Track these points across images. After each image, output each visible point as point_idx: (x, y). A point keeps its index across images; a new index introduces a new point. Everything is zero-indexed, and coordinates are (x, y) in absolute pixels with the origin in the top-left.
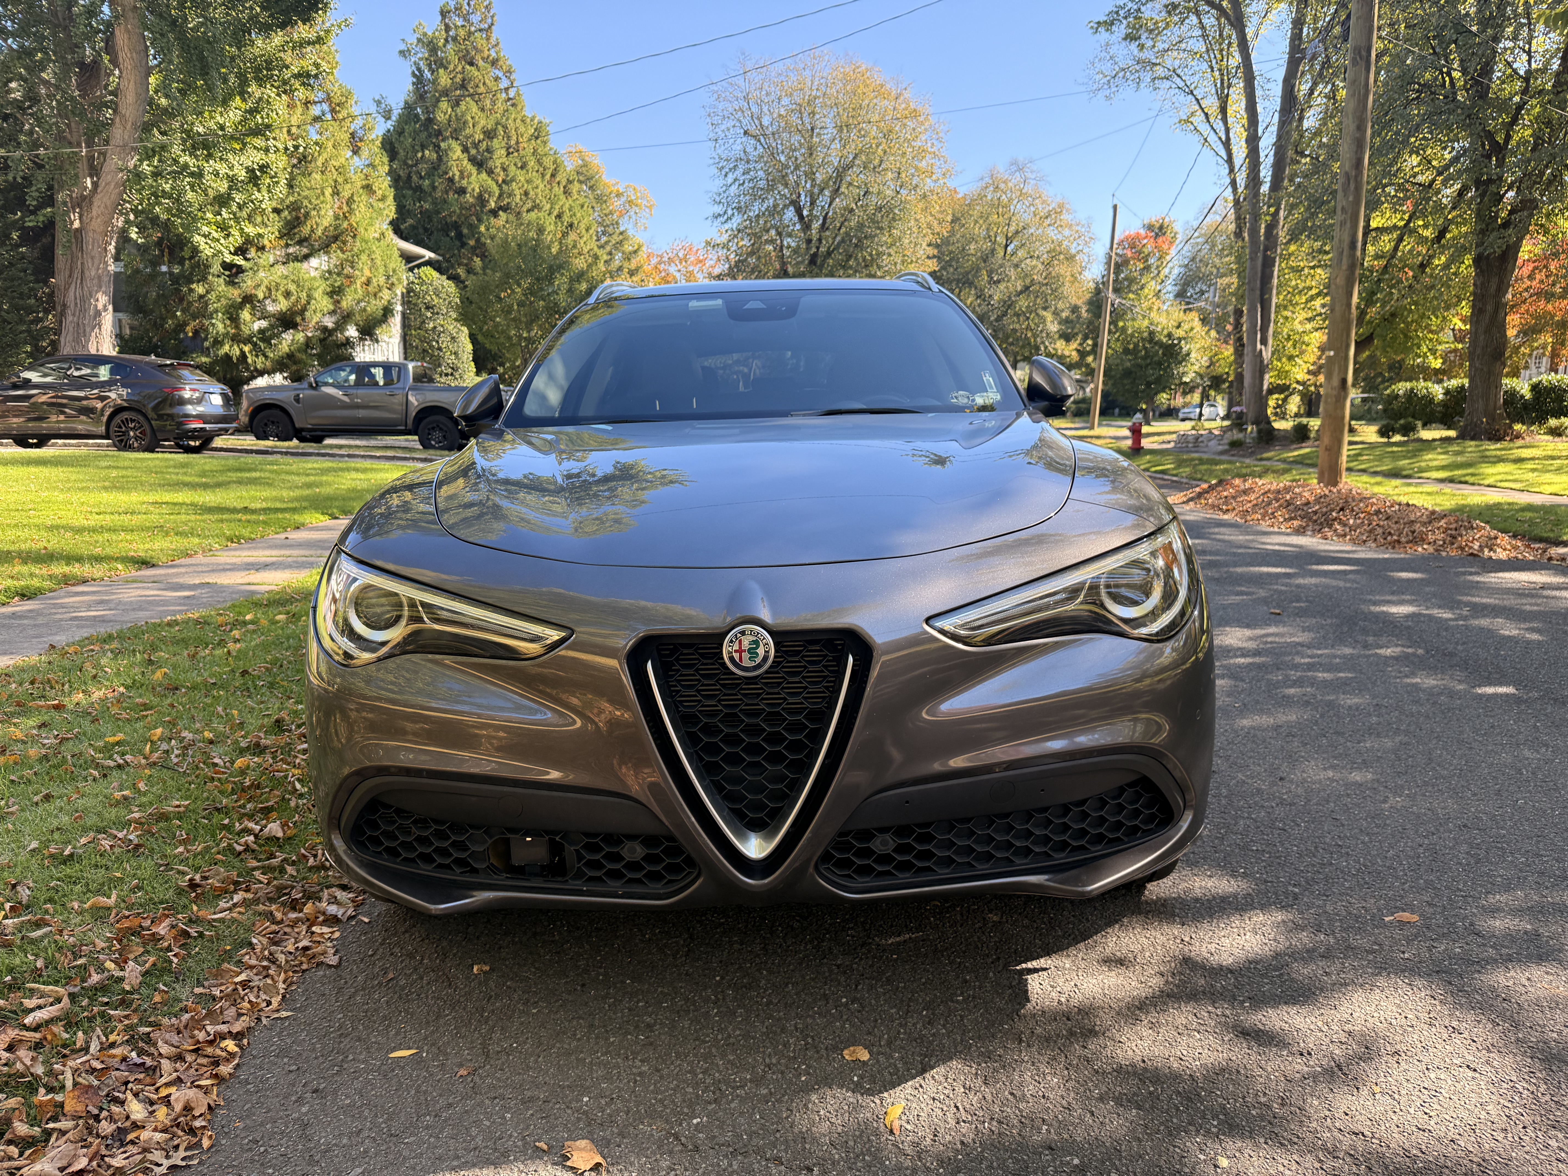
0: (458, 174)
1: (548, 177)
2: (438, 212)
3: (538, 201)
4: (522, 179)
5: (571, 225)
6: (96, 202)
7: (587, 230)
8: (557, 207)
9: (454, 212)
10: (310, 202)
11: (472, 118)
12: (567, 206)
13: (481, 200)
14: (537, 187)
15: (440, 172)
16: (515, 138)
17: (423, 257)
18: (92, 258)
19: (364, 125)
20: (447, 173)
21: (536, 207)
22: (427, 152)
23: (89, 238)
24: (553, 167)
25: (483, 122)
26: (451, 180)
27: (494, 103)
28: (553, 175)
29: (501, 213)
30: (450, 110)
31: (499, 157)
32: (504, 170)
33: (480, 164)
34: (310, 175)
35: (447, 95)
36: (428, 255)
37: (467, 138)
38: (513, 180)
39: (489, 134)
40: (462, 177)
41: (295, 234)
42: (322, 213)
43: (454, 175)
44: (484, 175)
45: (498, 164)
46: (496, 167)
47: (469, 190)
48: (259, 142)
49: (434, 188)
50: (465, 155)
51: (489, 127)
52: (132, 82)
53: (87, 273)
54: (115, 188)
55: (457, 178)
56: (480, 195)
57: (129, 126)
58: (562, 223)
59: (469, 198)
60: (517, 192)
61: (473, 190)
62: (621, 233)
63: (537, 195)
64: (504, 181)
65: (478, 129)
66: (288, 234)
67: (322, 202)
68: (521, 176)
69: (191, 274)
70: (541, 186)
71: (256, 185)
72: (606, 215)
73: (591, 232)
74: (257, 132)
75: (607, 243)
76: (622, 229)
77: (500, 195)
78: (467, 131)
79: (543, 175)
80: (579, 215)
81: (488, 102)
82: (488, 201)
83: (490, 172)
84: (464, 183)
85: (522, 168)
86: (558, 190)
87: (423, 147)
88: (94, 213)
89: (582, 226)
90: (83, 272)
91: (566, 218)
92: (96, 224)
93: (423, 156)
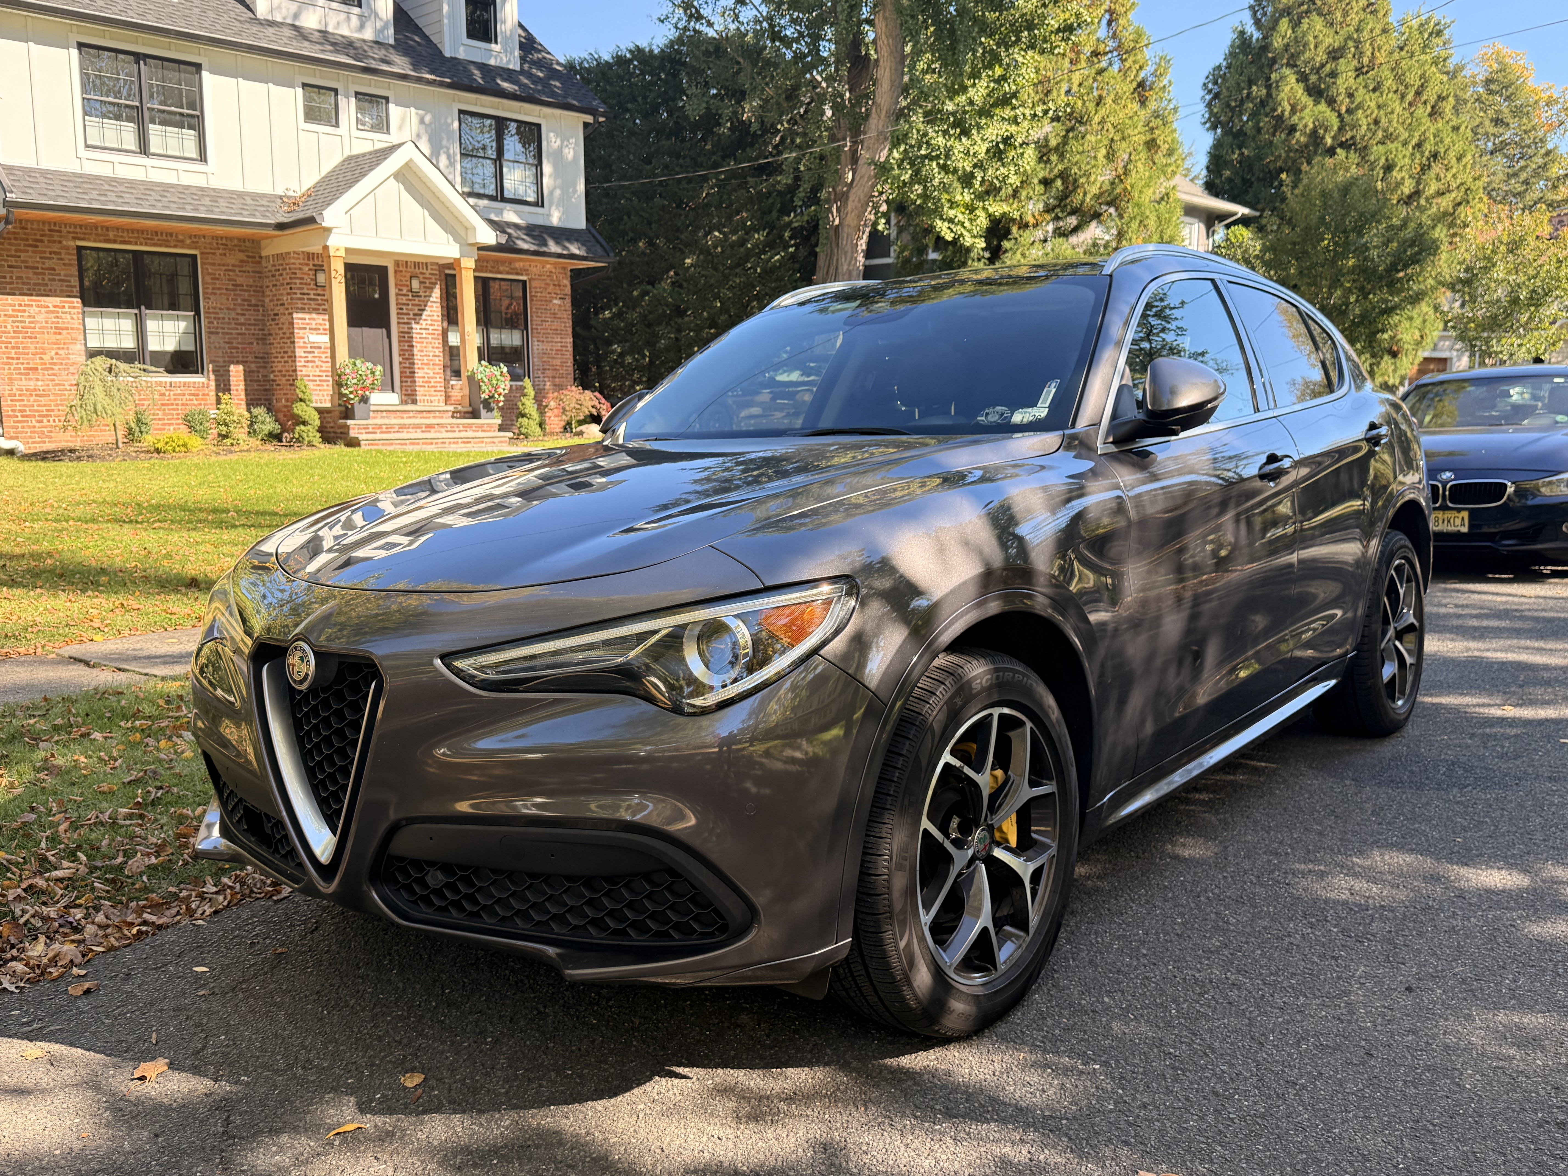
0: (1288, 108)
1: (1410, 97)
2: (1260, 158)
3: (1391, 130)
4: (1373, 105)
5: (1435, 156)
6: (852, 197)
7: (1459, 160)
8: (1416, 134)
9: (1280, 156)
10: (1080, 169)
11: (1315, 37)
12: (1432, 130)
13: (1315, 137)
14: (1392, 112)
15: (1267, 109)
16: (1369, 53)
17: (1235, 214)
18: (846, 253)
19: (1156, 71)
20: (1275, 110)
21: (1389, 137)
22: (1254, 88)
23: (844, 232)
24: (1418, 83)
25: (1328, 41)
26: (1280, 118)
27: (1346, 14)
28: (1418, 93)
29: (1339, 150)
30: (1289, 32)
31: (1346, 80)
32: (1351, 95)
33: (1316, 93)
34: (1083, 137)
35: (1289, 14)
36: (1242, 210)
37: (1306, 63)
38: (1358, 107)
39: (1335, 54)
40: (1293, 111)
41: (1066, 206)
42: (1092, 178)
43: (1283, 112)
44: (1323, 107)
45: (1342, 90)
46: (1338, 94)
47: (1300, 127)
48: (1008, 113)
49: (1259, 130)
50: (1301, 85)
51: (1336, 45)
52: (888, 70)
53: (840, 270)
54: (868, 181)
55: (1287, 113)
56: (1314, 131)
57: (883, 116)
58: (1423, 153)
59: (1300, 137)
60: (1364, 122)
61: (1306, 126)
62: (1548, 153)
63: (1390, 122)
64: (1349, 111)
65: (1321, 50)
66: (1059, 206)
67: (1093, 167)
68: (1371, 102)
69: (952, 260)
70: (1399, 110)
71: (1001, 159)
72: (1526, 132)
73: (1464, 160)
74: (1005, 101)
75: (1522, 169)
76: (1550, 146)
77: (1340, 129)
78: (1307, 55)
79: (1403, 97)
80: (1447, 141)
81: (1338, 15)
82: (1323, 138)
83: (1331, 102)
84: (1295, 119)
85: (1374, 90)
86: (1422, 112)
87: (1250, 83)
88: (849, 208)
89: (1452, 154)
90: (837, 268)
91: (1428, 148)
92: (851, 220)
93: (1249, 94)
